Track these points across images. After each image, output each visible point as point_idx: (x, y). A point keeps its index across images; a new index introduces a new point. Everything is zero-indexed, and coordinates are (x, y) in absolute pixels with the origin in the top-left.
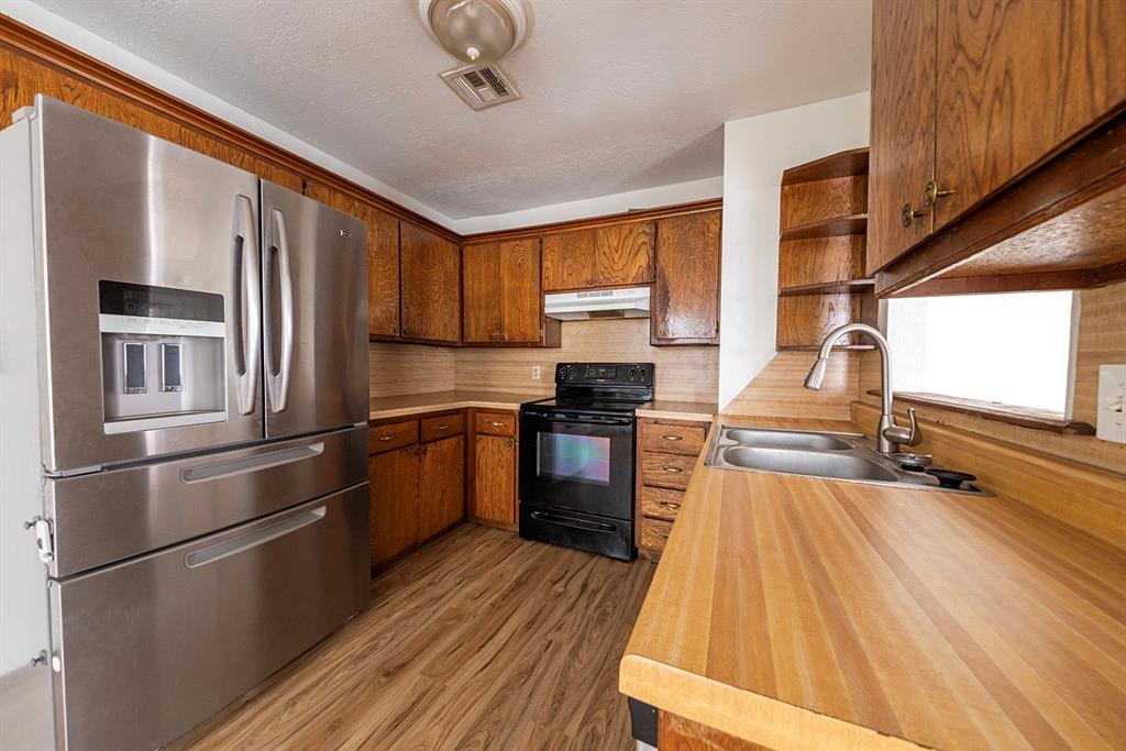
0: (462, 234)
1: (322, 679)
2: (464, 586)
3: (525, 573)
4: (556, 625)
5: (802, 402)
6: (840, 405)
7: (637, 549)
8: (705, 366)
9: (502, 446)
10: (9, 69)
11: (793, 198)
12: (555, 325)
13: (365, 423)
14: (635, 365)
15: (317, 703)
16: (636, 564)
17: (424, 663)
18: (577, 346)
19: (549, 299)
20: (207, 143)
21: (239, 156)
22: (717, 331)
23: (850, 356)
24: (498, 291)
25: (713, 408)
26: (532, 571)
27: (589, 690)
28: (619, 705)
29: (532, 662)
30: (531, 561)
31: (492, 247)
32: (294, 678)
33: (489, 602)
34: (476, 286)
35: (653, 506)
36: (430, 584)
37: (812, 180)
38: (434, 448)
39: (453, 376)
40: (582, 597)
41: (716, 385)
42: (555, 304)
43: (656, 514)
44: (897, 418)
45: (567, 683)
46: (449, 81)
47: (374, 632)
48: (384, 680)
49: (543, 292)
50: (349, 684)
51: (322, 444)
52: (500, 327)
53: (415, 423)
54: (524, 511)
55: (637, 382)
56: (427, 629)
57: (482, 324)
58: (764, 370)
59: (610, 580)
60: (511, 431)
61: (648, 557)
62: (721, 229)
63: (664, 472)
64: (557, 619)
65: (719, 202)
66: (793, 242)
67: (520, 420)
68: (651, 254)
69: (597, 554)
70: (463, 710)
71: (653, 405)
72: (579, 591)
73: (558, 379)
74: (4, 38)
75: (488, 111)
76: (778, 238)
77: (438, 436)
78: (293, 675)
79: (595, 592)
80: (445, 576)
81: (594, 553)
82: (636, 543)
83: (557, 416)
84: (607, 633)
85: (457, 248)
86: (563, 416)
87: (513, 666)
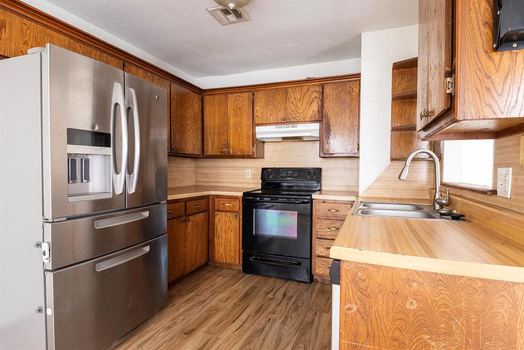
0: (203, 88)
1: (151, 337)
2: (215, 296)
3: (250, 289)
4: (272, 311)
5: (404, 189)
6: (423, 190)
7: (313, 275)
8: (352, 170)
9: (231, 218)
10: (3, 19)
11: (399, 77)
12: (261, 145)
13: (166, 201)
14: (310, 169)
15: (153, 346)
16: (312, 284)
17: (205, 329)
18: (275, 157)
19: (258, 129)
20: (80, 46)
21: (94, 52)
22: (358, 149)
23: (429, 163)
24: (226, 124)
25: (356, 194)
26: (253, 288)
27: (293, 337)
28: (310, 342)
29: (262, 327)
30: (252, 284)
31: (222, 97)
32: (137, 337)
33: (232, 303)
34: (212, 120)
35: (322, 250)
36: (196, 296)
37: (409, 68)
38: (193, 219)
39: (194, 176)
40: (284, 299)
41: (358, 181)
42: (262, 132)
43: (324, 255)
44: (442, 193)
45: (282, 334)
46: (211, 13)
47: (173, 316)
48: (185, 336)
49: (254, 125)
50: (167, 338)
51: (148, 212)
52: (228, 146)
53: (184, 203)
54: (246, 256)
55: (311, 179)
56: (201, 315)
57: (216, 143)
58: (384, 171)
59: (298, 292)
60: (237, 209)
61: (320, 280)
62: (360, 90)
63: (329, 230)
64: (271, 310)
65: (359, 75)
66: (398, 101)
67: (242, 202)
68: (320, 104)
69: (290, 279)
70: (231, 346)
71: (320, 192)
72: (282, 297)
73: (263, 178)
74: (2, 4)
75: (230, 25)
76: (391, 98)
77: (195, 211)
78: (135, 335)
79: (291, 298)
80: (204, 291)
81: (288, 279)
82: (313, 272)
83: (266, 199)
84: (300, 314)
85: (200, 97)
86: (269, 199)
87: (253, 328)
